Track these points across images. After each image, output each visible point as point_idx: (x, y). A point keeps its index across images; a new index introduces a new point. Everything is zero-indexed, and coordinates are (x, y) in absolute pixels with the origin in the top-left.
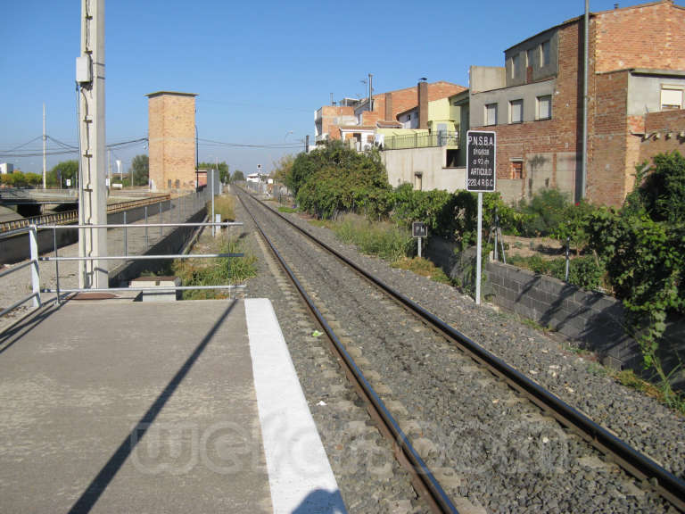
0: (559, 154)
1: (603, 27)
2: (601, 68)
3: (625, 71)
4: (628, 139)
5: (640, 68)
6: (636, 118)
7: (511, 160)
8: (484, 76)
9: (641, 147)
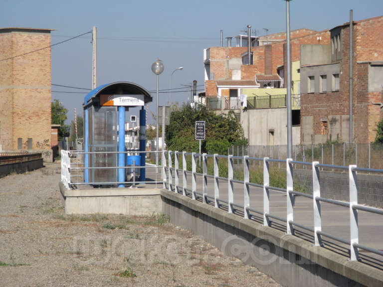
0: (343, 116)
1: (362, 31)
2: (361, 58)
3: (366, 63)
4: (370, 107)
5: (374, 61)
6: (375, 93)
7: (322, 120)
8: (312, 51)
9: (380, 112)
